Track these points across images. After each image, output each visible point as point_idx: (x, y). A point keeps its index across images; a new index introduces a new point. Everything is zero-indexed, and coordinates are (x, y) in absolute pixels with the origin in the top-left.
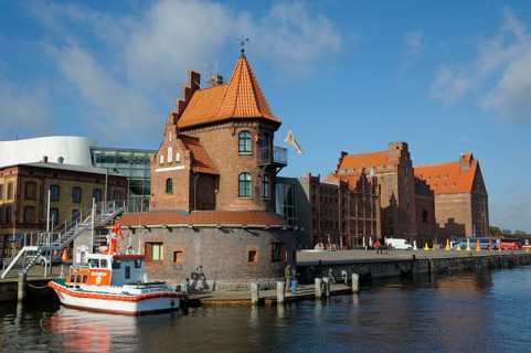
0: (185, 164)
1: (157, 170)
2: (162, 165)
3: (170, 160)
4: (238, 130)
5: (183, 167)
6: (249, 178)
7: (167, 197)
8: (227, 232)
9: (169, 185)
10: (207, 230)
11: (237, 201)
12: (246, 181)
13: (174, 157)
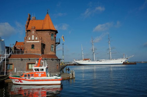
0: (39, 41)
1: (27, 42)
2: (30, 40)
3: (33, 39)
4: (51, 33)
5: (39, 42)
6: (53, 46)
7: (32, 50)
8: (53, 60)
9: (33, 46)
10: (48, 60)
11: (51, 52)
12: (52, 47)
13: (35, 38)
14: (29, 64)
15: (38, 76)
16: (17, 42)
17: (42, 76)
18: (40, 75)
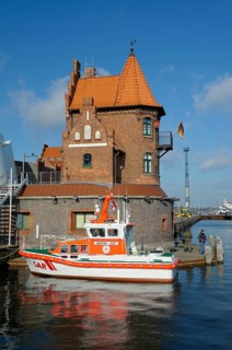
0: (107, 141)
1: (70, 146)
2: (78, 142)
3: (88, 136)
4: (144, 116)
5: (105, 144)
6: (150, 158)
7: (85, 171)
8: (149, 202)
9: (87, 159)
10: (135, 201)
11: (142, 176)
12: (148, 161)
13: (93, 134)
14: (76, 213)
15: (101, 253)
16: (46, 146)
17: (114, 251)
18: (106, 249)
